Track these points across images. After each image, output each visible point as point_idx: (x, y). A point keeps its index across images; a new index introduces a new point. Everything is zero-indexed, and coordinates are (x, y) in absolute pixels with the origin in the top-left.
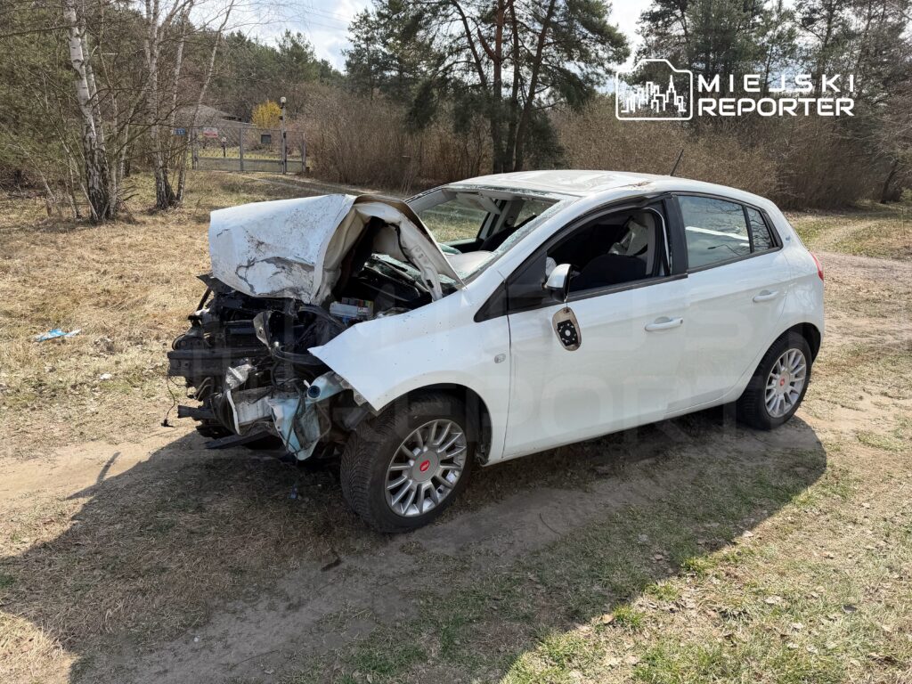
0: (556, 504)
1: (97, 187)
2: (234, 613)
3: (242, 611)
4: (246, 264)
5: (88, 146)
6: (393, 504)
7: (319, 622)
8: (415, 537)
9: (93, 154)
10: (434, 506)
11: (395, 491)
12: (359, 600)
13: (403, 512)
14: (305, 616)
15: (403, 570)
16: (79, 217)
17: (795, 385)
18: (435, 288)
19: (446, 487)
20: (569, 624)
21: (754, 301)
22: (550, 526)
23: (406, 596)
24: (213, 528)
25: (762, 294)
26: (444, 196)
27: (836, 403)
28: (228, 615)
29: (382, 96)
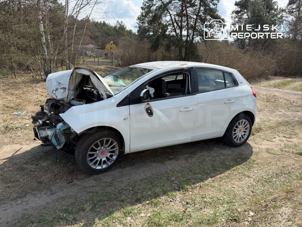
0: (151, 167)
1: (47, 69)
2: (34, 194)
3: (36, 194)
4: (55, 90)
5: (44, 57)
6: (90, 165)
7: (58, 199)
8: (100, 176)
9: (46, 59)
10: (107, 166)
11: (92, 160)
12: (73, 193)
13: (95, 168)
14: (55, 197)
15: (91, 185)
16: (42, 79)
17: (246, 132)
18: (104, 96)
19: (112, 160)
20: (135, 203)
21: (225, 103)
22: (145, 174)
23: (88, 192)
24: (38, 170)
25: (228, 101)
26: (129, 69)
27: (265, 139)
28: (32, 195)
29: (147, 41)
